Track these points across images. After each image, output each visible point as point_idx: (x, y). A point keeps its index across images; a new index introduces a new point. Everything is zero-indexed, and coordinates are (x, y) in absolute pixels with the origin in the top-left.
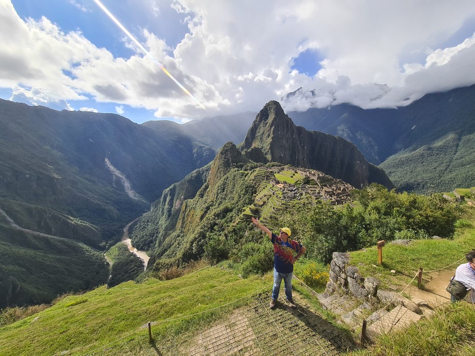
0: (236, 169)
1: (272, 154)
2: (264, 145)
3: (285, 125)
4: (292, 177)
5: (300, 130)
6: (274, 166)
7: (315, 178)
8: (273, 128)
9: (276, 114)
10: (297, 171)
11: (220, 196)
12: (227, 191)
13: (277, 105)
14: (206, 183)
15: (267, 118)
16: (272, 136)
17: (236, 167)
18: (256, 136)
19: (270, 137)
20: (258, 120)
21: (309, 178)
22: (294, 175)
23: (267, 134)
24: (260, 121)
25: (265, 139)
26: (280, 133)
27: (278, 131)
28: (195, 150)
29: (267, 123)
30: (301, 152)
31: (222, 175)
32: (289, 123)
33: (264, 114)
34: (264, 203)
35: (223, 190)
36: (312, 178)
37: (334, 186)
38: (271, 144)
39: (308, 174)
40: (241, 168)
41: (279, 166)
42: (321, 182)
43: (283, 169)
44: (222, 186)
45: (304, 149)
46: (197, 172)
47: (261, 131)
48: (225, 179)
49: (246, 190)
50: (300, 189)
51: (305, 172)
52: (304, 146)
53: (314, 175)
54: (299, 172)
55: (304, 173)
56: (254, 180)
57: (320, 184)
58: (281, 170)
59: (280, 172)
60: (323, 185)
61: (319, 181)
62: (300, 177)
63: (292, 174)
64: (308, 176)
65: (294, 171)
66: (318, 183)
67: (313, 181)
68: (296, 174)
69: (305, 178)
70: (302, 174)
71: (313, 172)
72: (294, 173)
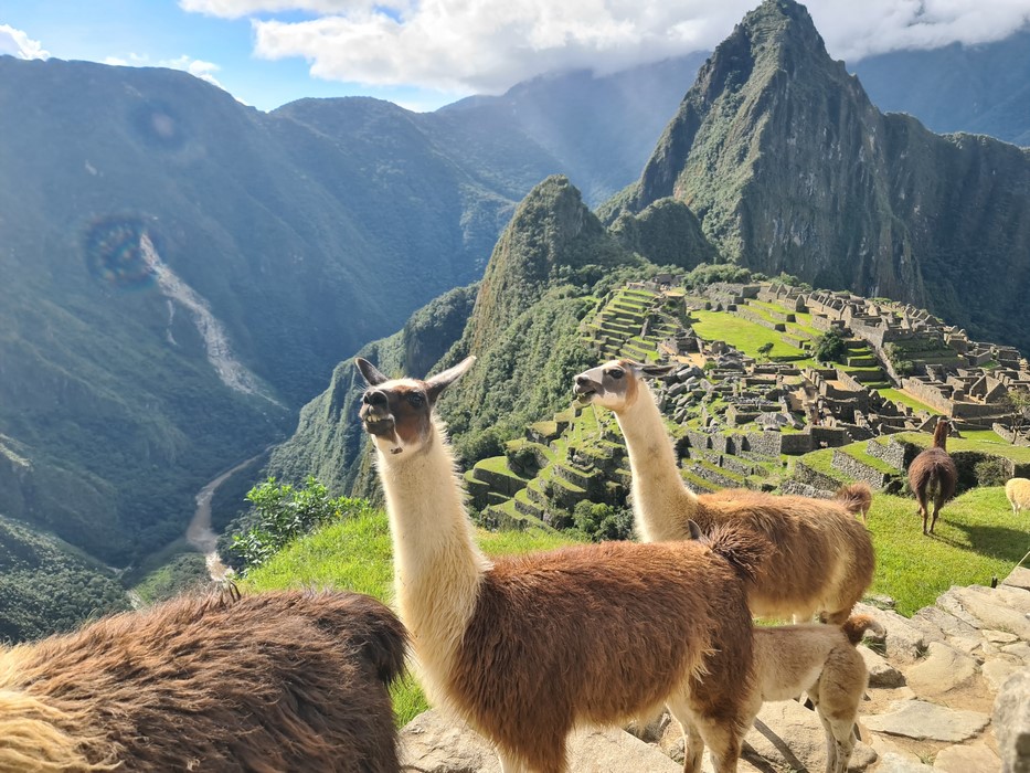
0: (570, 287)
1: (748, 233)
2: (720, 196)
3: (824, 108)
4: (781, 328)
5: (896, 129)
6: (720, 280)
7: (875, 336)
8: (764, 120)
9: (787, 58)
10: (810, 303)
11: (493, 394)
12: (520, 375)
13: (795, 17)
14: (460, 343)
15: (743, 78)
16: (754, 154)
17: (571, 281)
18: (692, 155)
19: (748, 162)
20: (705, 86)
21: (849, 333)
22: (792, 319)
23: (734, 150)
24: (715, 90)
25: (725, 169)
26: (793, 142)
27: (789, 134)
28: (467, 217)
29: (742, 99)
30: (886, 228)
31: (514, 309)
32: (844, 99)
33: (733, 58)
34: (562, 426)
35: (509, 372)
36: (862, 333)
37: (963, 373)
38: (749, 191)
39: (847, 316)
40: (591, 284)
41: (742, 279)
42: (899, 356)
43: (753, 294)
44: (507, 356)
45: (907, 214)
46: (452, 302)
47: (714, 138)
48: (519, 329)
49: (565, 371)
51: (837, 307)
52: (910, 200)
53: (874, 322)
54: (816, 307)
55: (833, 314)
56: (599, 334)
57: (894, 362)
58: (746, 300)
59: (739, 307)
60: (908, 366)
61: (890, 351)
62: (810, 331)
63: (785, 317)
64: (846, 326)
65: (794, 304)
66: (884, 356)
67: (862, 350)
68: (799, 316)
69: (829, 336)
70: (825, 316)
71: (872, 312)
72: (792, 311)
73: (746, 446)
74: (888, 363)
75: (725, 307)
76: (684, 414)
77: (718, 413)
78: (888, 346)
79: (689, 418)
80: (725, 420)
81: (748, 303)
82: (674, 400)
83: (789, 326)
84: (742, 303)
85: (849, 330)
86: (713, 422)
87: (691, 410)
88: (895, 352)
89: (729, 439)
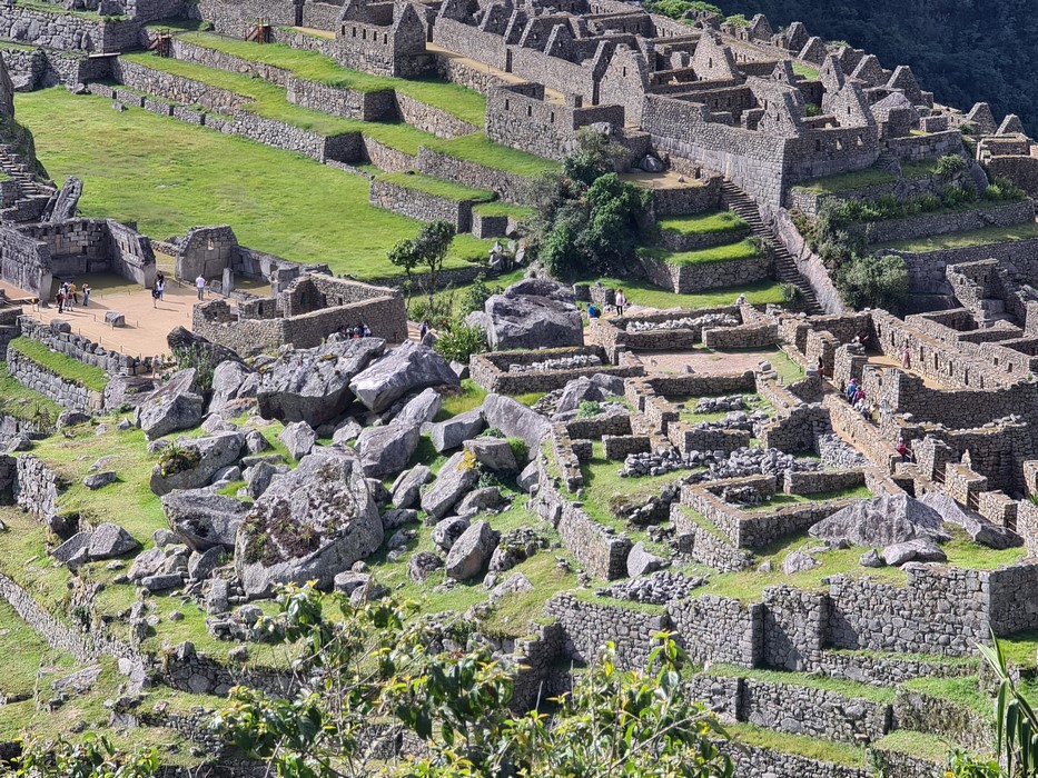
4: (350, 151)
7: (750, 165)
10: (448, 38)
21: (645, 157)
22: (385, 109)
36: (698, 154)
39: (624, 85)
42: (851, 236)
43: (179, 7)
50: (483, 372)
51: (570, 52)
53: (730, 106)
55: (564, 83)
57: (837, 265)
58: (153, 32)
59: (130, 63)
60: (891, 276)
61: (818, 220)
62: (491, 158)
63: (357, 101)
64: (632, 125)
65: (380, 44)
66: (795, 242)
67: (714, 222)
68: (412, 95)
69: (585, 174)
70: (535, 91)
71: (709, 64)
72: (379, 77)
73: (834, 632)
74: (816, 271)
75: (68, 65)
76: (490, 539)
77: (642, 521)
78: (806, 198)
79: (517, 557)
80: (686, 545)
81: (165, 48)
82: (399, 489)
83: (376, 136)
84: (139, 46)
85: (645, 147)
86: (637, 560)
87: (508, 523)
88: (835, 224)
89: (762, 613)
